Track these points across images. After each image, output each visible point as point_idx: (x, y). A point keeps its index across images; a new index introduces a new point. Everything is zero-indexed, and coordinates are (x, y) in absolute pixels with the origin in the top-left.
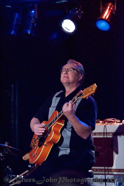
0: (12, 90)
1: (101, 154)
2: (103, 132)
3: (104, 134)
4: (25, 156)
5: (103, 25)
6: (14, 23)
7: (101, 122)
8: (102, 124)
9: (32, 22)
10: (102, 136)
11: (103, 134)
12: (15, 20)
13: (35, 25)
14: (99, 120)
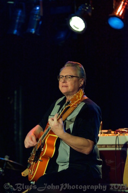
0: (16, 97)
1: (112, 168)
2: (115, 144)
3: (116, 146)
4: (25, 171)
5: (116, 23)
6: (17, 21)
7: (113, 132)
8: (114, 134)
9: (37, 20)
10: (114, 149)
11: (114, 146)
12: (18, 18)
13: (40, 23)
14: (110, 130)
